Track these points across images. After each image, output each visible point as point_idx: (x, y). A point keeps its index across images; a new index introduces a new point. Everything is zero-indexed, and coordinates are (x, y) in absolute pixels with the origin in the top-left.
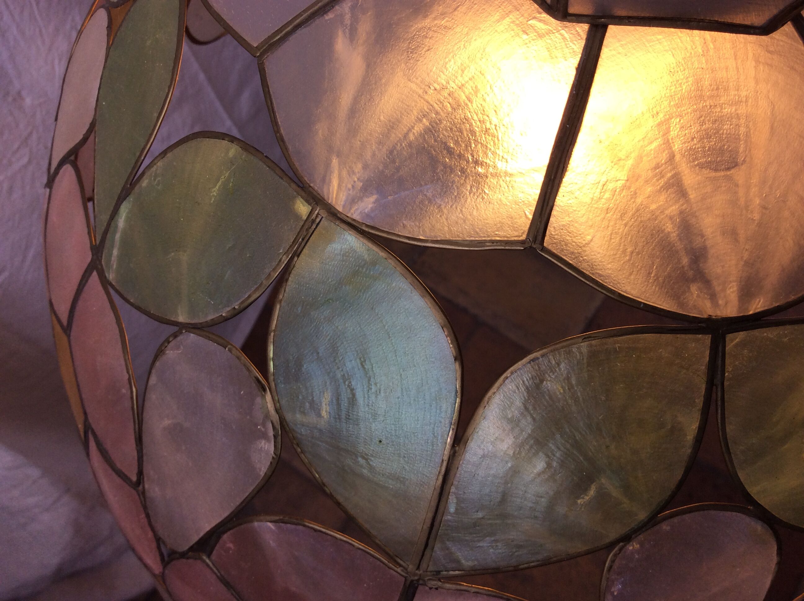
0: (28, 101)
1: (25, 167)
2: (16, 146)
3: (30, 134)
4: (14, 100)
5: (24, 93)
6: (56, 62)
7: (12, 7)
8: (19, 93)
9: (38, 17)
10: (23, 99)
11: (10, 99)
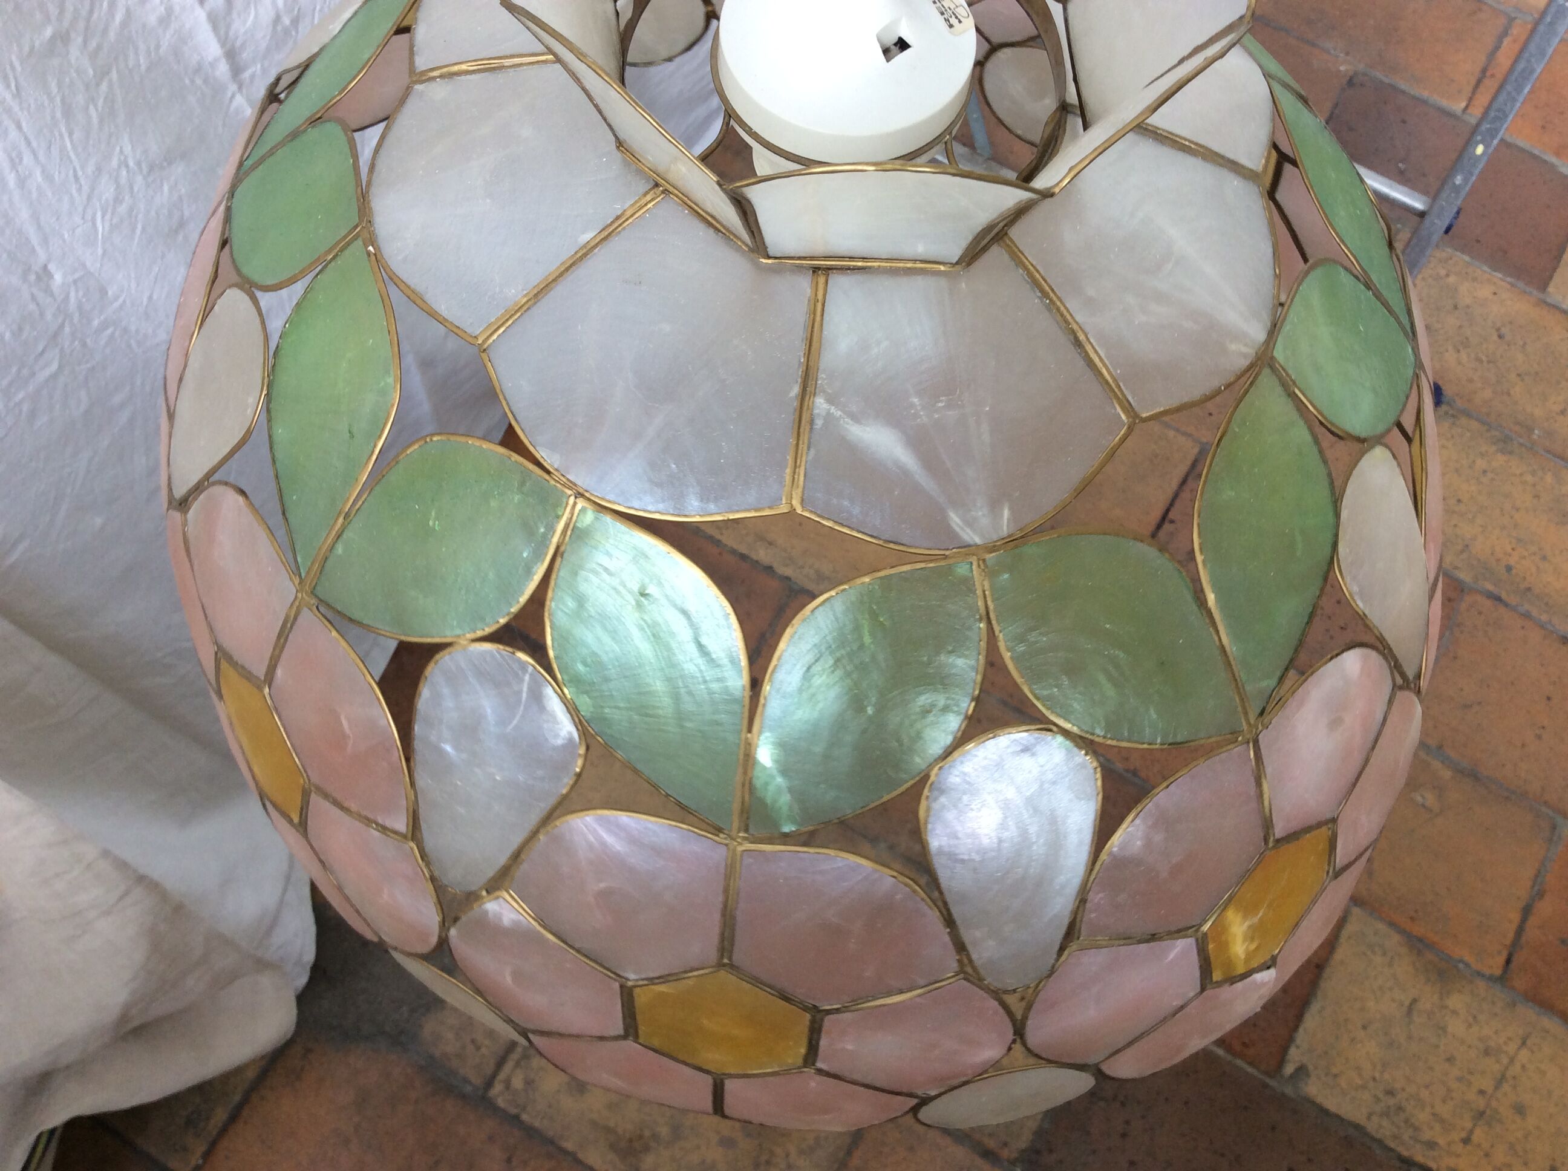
0: (58, 278)
1: (54, 377)
2: (40, 348)
3: (62, 326)
4: (39, 278)
5: (52, 267)
6: (99, 215)
7: (34, 144)
8: (45, 267)
9: (72, 154)
10: (50, 276)
11: (32, 277)
